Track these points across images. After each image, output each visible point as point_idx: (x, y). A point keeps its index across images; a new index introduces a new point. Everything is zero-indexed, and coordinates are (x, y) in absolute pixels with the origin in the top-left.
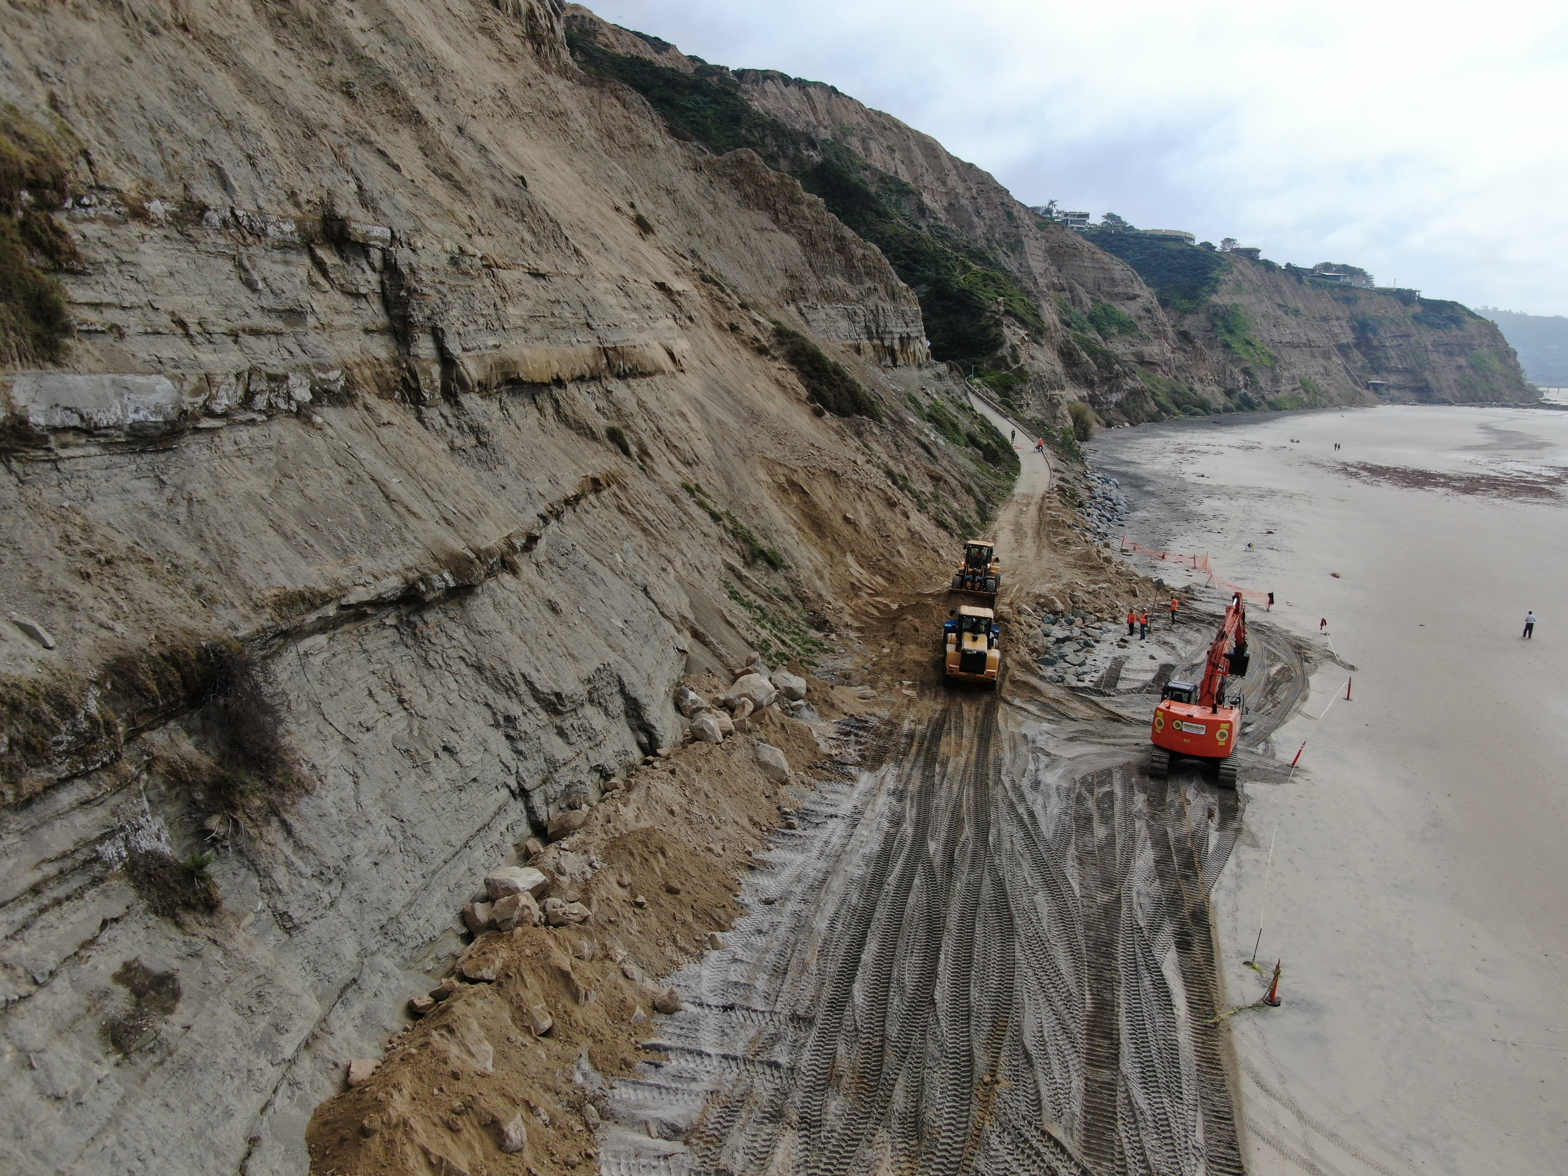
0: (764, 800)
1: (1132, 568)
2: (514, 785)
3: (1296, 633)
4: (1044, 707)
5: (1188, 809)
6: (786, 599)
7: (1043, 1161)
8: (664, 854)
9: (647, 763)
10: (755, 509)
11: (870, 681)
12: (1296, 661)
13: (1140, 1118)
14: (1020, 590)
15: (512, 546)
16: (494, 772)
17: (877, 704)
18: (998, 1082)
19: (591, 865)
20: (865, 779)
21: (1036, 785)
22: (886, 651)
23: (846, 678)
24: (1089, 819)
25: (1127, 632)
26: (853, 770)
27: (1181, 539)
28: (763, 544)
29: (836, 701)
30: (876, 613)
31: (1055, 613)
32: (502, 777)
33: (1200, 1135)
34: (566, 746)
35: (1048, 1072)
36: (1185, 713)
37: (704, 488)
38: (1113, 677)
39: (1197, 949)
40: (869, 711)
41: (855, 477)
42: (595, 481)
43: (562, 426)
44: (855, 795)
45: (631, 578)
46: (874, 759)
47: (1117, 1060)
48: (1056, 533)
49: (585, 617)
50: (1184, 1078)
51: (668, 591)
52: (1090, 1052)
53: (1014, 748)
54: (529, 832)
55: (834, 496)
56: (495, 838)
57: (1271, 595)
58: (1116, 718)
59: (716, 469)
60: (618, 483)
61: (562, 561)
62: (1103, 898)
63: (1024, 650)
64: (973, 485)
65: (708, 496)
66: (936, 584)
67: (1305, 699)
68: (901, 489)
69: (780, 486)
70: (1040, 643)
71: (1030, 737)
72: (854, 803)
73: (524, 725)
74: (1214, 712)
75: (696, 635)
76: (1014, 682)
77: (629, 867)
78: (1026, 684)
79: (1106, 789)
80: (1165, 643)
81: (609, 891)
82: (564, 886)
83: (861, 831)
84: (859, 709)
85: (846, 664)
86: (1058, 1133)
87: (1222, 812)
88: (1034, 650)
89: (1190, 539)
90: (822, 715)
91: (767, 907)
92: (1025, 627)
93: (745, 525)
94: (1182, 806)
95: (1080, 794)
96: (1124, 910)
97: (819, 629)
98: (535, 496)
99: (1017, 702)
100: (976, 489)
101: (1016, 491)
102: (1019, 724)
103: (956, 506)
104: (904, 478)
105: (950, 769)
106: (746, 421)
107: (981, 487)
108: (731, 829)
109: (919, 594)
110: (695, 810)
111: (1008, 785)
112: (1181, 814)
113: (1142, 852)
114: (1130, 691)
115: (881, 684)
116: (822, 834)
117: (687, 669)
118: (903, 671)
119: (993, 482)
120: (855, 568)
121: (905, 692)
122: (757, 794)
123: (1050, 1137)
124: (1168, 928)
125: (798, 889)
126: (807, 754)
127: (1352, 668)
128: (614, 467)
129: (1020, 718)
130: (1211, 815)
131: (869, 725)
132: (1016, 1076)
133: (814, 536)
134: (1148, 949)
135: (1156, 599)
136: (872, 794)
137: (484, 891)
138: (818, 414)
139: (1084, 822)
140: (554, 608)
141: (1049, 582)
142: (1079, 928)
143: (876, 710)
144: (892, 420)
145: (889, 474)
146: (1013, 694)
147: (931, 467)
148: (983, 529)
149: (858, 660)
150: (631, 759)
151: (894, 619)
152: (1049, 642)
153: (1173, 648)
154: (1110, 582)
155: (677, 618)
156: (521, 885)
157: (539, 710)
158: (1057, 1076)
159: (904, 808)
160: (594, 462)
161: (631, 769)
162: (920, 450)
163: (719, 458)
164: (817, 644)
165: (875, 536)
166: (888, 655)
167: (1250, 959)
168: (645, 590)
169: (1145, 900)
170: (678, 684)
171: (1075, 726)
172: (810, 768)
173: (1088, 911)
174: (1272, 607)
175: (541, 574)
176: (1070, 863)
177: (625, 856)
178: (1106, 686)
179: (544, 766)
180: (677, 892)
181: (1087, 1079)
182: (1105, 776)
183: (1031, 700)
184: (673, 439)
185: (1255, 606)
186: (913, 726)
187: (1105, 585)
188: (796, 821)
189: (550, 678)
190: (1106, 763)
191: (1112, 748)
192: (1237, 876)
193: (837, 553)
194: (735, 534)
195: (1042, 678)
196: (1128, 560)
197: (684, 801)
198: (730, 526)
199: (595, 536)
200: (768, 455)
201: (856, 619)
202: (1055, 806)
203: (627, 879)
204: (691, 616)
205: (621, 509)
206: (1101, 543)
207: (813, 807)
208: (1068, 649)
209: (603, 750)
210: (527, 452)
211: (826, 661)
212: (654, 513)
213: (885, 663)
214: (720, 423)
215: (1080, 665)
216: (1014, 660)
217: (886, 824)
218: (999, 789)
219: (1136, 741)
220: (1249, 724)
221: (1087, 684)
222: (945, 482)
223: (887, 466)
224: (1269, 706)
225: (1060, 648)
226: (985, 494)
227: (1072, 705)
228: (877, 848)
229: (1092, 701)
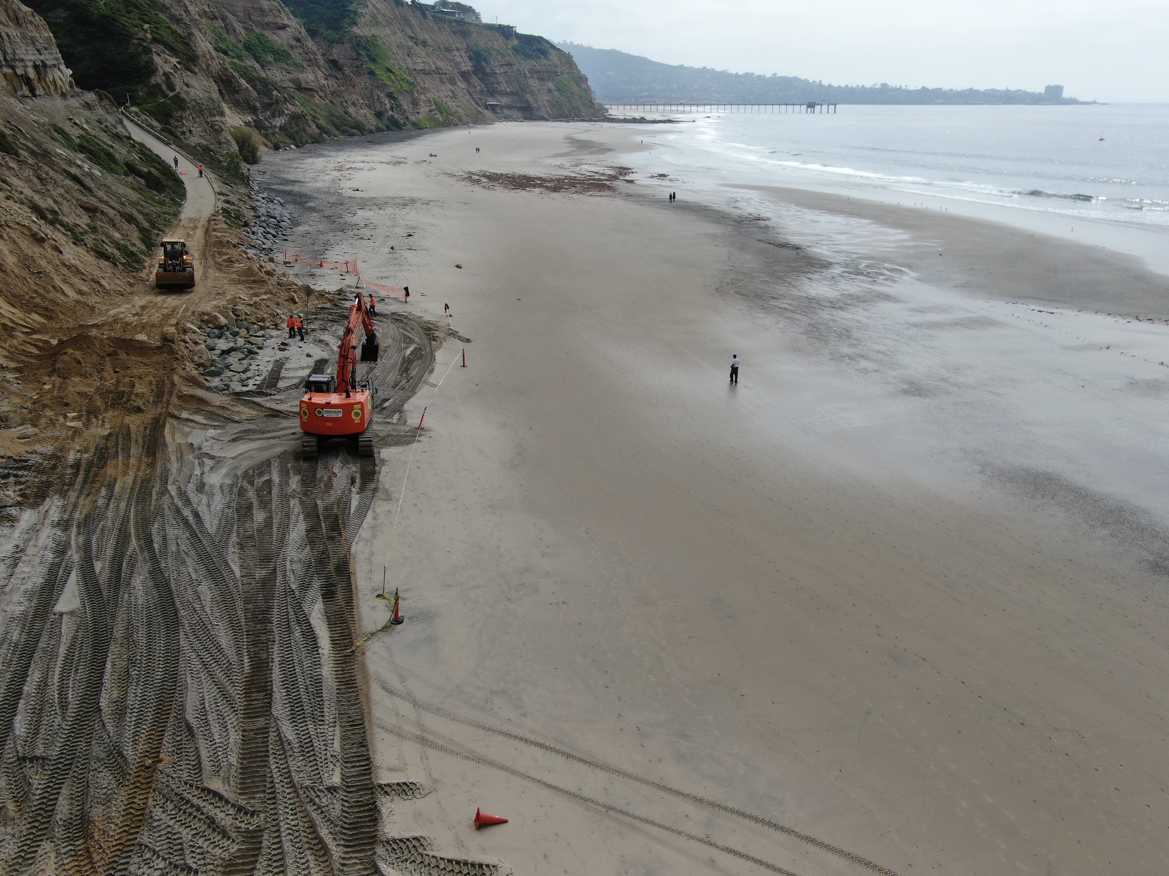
1: (292, 279)
3: (427, 318)
4: (211, 415)
5: (335, 481)
7: (203, 814)
11: (31, 420)
12: (426, 341)
13: (287, 748)
14: (186, 310)
17: (39, 441)
18: (161, 761)
20: (27, 517)
21: (201, 487)
22: (47, 387)
23: (3, 422)
24: (250, 507)
25: (287, 336)
26: (13, 511)
27: (337, 247)
30: (35, 351)
31: (220, 327)
33: (337, 746)
35: (209, 736)
36: (324, 402)
38: (274, 377)
39: (340, 595)
40: (29, 449)
44: (16, 535)
46: (36, 496)
47: (270, 707)
48: (221, 253)
50: (326, 703)
52: (247, 707)
53: (181, 458)
57: (406, 289)
58: (275, 414)
62: (261, 573)
63: (190, 367)
64: (135, 214)
66: (99, 314)
67: (432, 371)
68: (52, 223)
70: (205, 357)
71: (196, 445)
72: (15, 542)
74: (348, 396)
76: (181, 397)
78: (193, 397)
79: (266, 478)
80: (320, 341)
83: (23, 568)
84: (18, 450)
85: (4, 407)
86: (217, 785)
87: (362, 477)
88: (200, 365)
89: (345, 247)
92: (190, 344)
94: (330, 479)
95: (242, 487)
96: (279, 578)
99: (185, 415)
100: (140, 217)
101: (183, 216)
102: (186, 435)
103: (117, 235)
104: (54, 213)
105: (117, 489)
107: (145, 215)
109: (81, 326)
111: (174, 493)
112: (329, 486)
113: (295, 525)
114: (288, 388)
115: (43, 421)
118: (67, 405)
119: (157, 209)
120: (6, 309)
121: (69, 424)
123: (210, 791)
124: (316, 584)
127: (468, 341)
129: (187, 429)
130: (353, 482)
131: (30, 463)
132: (179, 749)
134: (298, 607)
135: (314, 303)
136: (34, 530)
139: (245, 511)
141: (215, 299)
142: (239, 604)
143: (38, 447)
144: (33, 153)
145: (36, 209)
146: (182, 408)
147: (84, 199)
148: (150, 256)
149: (17, 400)
151: (55, 354)
152: (214, 355)
153: (327, 344)
154: (271, 293)
158: (216, 736)
159: (69, 537)
162: (68, 182)
165: (25, 274)
166: (50, 391)
167: (381, 592)
169: (297, 567)
171: (239, 428)
173: (247, 588)
174: (409, 299)
176: (231, 549)
178: (268, 387)
181: (244, 731)
182: (265, 466)
183: (197, 412)
186: (78, 455)
187: (265, 297)
190: (266, 455)
191: (272, 441)
192: (373, 528)
195: (209, 389)
196: (291, 271)
201: (12, 360)
202: (219, 502)
206: (266, 258)
208: (233, 359)
213: (46, 401)
215: (244, 372)
216: (181, 377)
217: (51, 556)
218: (166, 499)
219: (293, 431)
220: (387, 400)
221: (251, 387)
222: (102, 212)
223: (31, 201)
224: (403, 383)
225: (225, 359)
226: (149, 221)
227: (237, 409)
228: (41, 580)
229: (254, 403)
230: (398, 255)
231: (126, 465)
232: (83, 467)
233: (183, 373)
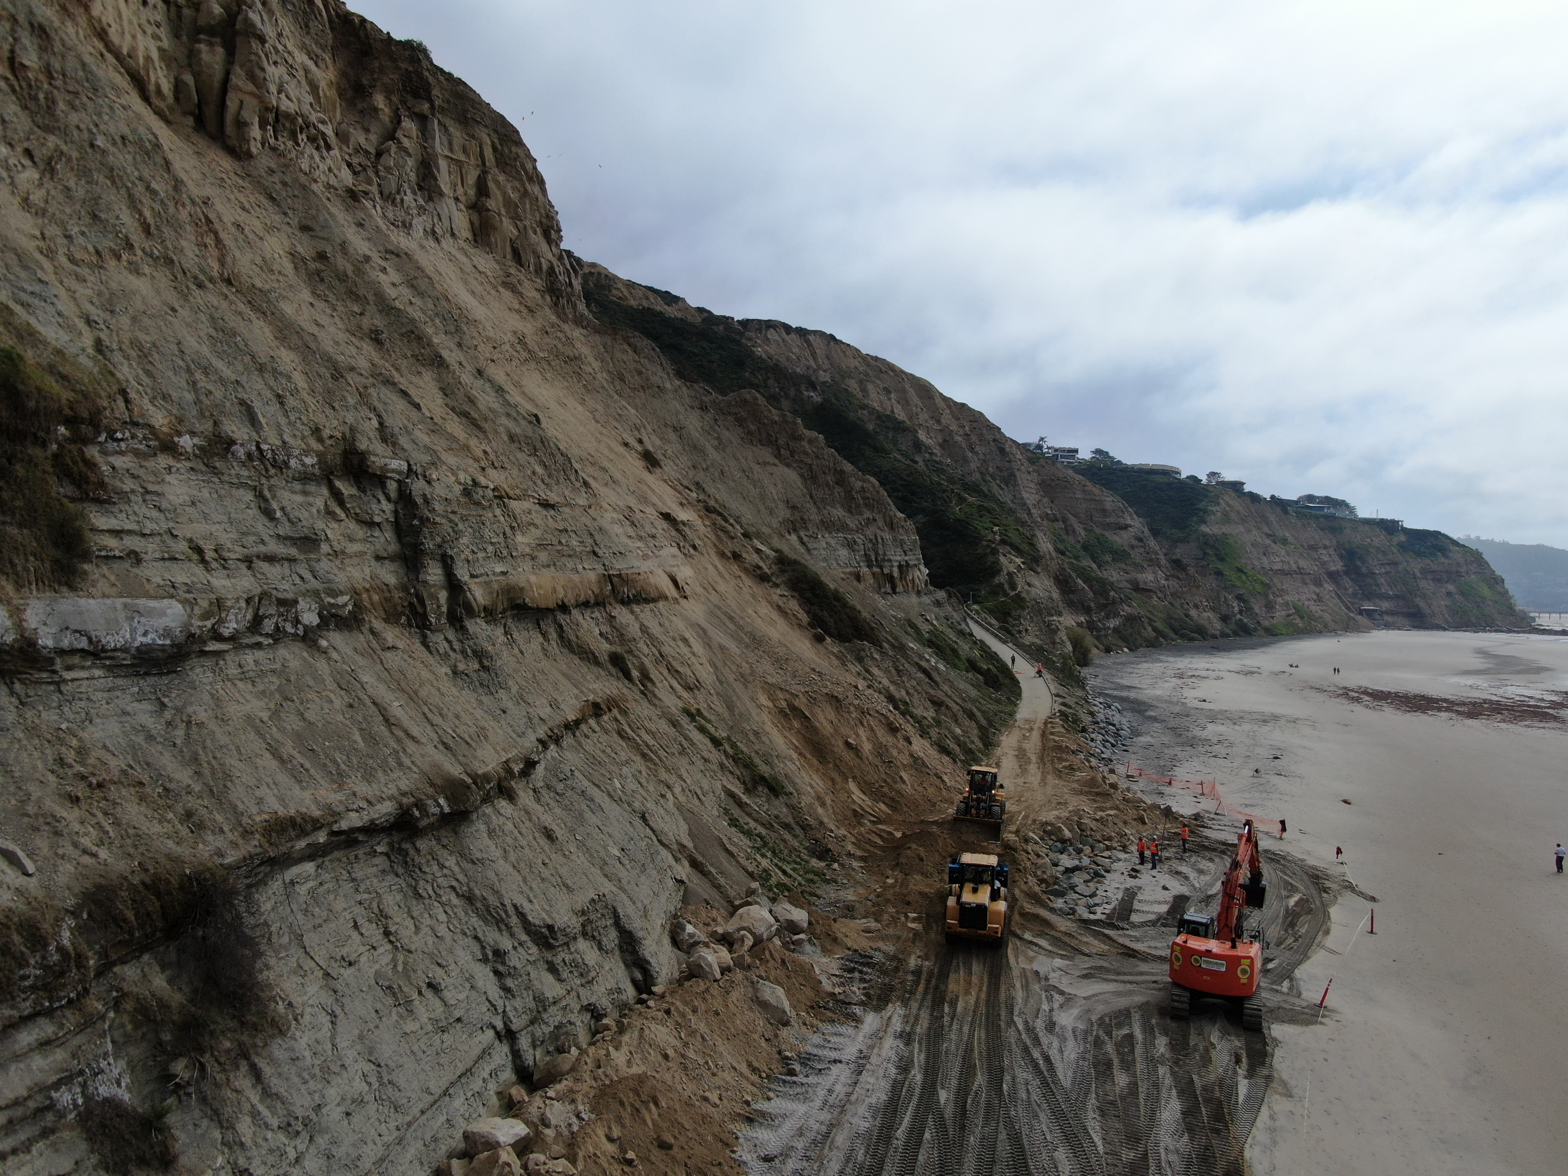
0: (763, 1044)
1: (1139, 795)
2: (500, 1025)
3: (1311, 862)
4: (1056, 941)
5: (1214, 1054)
6: (787, 826)
8: (656, 1104)
9: (641, 1002)
10: (756, 734)
11: (874, 914)
12: (1314, 892)
14: (1026, 817)
15: (509, 771)
16: (480, 1012)
17: (882, 939)
19: (578, 1116)
20: (871, 1020)
21: (1051, 1026)
22: (890, 881)
23: (849, 911)
24: (1109, 1064)
25: (1137, 861)
26: (858, 1010)
27: (1187, 764)
28: (764, 769)
29: (839, 935)
30: (879, 841)
31: (1063, 841)
32: (488, 1017)
34: (558, 985)
36: (1203, 948)
37: (705, 713)
38: (1125, 909)
40: (874, 945)
41: (856, 702)
42: (596, 706)
43: (565, 651)
44: (860, 1038)
45: (629, 805)
46: (879, 998)
48: (1061, 760)
49: (582, 845)
51: (667, 818)
53: (1026, 987)
54: (514, 1078)
55: (835, 721)
56: (476, 1084)
57: (1283, 823)
58: (1131, 954)
59: (718, 694)
60: (619, 707)
61: (560, 787)
62: (1128, 1155)
63: (1032, 881)
64: (975, 710)
65: (709, 721)
66: (940, 811)
67: (1327, 932)
68: (903, 714)
69: (781, 711)
70: (1048, 872)
71: (1042, 974)
72: (859, 1047)
73: (514, 960)
74: (1234, 946)
75: (695, 864)
76: (1023, 915)
77: (619, 1120)
78: (1037, 917)
79: (1125, 1031)
80: (1177, 873)
81: (596, 1146)
82: (549, 1140)
83: (867, 1078)
84: (862, 943)
85: (849, 895)
87: (1249, 1057)
88: (1042, 881)
90: (825, 951)
91: (766, 1165)
92: (1032, 856)
93: (745, 749)
94: (1207, 1051)
95: (1097, 1037)
96: (1152, 1169)
97: (820, 858)
98: (536, 720)
100: (978, 714)
101: (1018, 716)
102: (1031, 960)
103: (958, 731)
104: (906, 703)
105: (959, 1009)
106: (747, 647)
107: (983, 712)
108: (728, 1076)
109: (922, 822)
110: (691, 1054)
111: (1021, 1027)
112: (1206, 1060)
113: (1167, 1102)
114: (1143, 924)
115: (886, 917)
116: (825, 1081)
117: (685, 900)
118: (908, 903)
119: (994, 707)
120: (858, 795)
121: (910, 925)
122: (756, 1036)
125: (800, 1144)
126: (810, 993)
127: (1373, 899)
128: (615, 691)
129: (1031, 954)
130: (1238, 1061)
131: (875, 960)
133: (815, 762)
135: (1163, 827)
136: (877, 1036)
137: (462, 1145)
138: (819, 639)
139: (1103, 1068)
140: (549, 835)
141: (1056, 809)
144: (892, 646)
145: (891, 699)
146: (1024, 928)
147: (932, 692)
148: (987, 755)
149: (861, 891)
150: (624, 997)
151: (898, 848)
152: (1058, 871)
153: (1187, 878)
154: (1118, 809)
155: (675, 847)
156: (502, 1139)
157: (530, 944)
159: (912, 1052)
160: (595, 686)
161: (623, 1008)
162: (920, 675)
163: (721, 683)
164: (819, 874)
165: (877, 761)
166: (893, 886)
168: (643, 818)
169: (1173, 1158)
170: (675, 916)
171: (1087, 963)
172: (812, 1007)
173: (1113, 1171)
174: (1284, 835)
175: (538, 800)
176: (1091, 1114)
177: (614, 1105)
178: (1119, 919)
179: (532, 1005)
180: (669, 1147)
182: (1123, 1016)
183: (1041, 935)
184: (674, 663)
185: (1267, 833)
186: (919, 962)
187: (1112, 812)
188: (797, 1067)
189: (543, 909)
190: (1123, 1002)
191: (1129, 986)
192: (1272, 1130)
193: (838, 779)
194: (736, 760)
195: (1052, 910)
196: (1134, 787)
197: (679, 1044)
198: (730, 751)
199: (594, 762)
200: (770, 680)
201: (859, 847)
202: (1072, 1050)
203: (616, 1133)
204: (690, 845)
205: (621, 734)
206: (1106, 769)
207: (815, 1051)
208: (1078, 879)
209: (595, 987)
210: (530, 676)
211: (829, 893)
212: (654, 738)
213: (889, 895)
214: (722, 648)
215: (1091, 896)
216: (1022, 891)
217: (894, 1071)
218: (1012, 1031)
219: (1154, 978)
220: (1271, 960)
221: (1099, 917)
222: (947, 707)
223: (888, 691)
224: (1290, 940)
225: (1069, 878)
226: (987, 719)
227: (1085, 939)
228: (884, 1097)
229: (1105, 935)
230: (1263, 781)
231: (969, 983)
232: (924, 976)
233: (1024, 887)
